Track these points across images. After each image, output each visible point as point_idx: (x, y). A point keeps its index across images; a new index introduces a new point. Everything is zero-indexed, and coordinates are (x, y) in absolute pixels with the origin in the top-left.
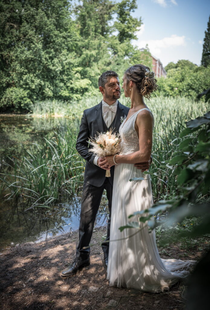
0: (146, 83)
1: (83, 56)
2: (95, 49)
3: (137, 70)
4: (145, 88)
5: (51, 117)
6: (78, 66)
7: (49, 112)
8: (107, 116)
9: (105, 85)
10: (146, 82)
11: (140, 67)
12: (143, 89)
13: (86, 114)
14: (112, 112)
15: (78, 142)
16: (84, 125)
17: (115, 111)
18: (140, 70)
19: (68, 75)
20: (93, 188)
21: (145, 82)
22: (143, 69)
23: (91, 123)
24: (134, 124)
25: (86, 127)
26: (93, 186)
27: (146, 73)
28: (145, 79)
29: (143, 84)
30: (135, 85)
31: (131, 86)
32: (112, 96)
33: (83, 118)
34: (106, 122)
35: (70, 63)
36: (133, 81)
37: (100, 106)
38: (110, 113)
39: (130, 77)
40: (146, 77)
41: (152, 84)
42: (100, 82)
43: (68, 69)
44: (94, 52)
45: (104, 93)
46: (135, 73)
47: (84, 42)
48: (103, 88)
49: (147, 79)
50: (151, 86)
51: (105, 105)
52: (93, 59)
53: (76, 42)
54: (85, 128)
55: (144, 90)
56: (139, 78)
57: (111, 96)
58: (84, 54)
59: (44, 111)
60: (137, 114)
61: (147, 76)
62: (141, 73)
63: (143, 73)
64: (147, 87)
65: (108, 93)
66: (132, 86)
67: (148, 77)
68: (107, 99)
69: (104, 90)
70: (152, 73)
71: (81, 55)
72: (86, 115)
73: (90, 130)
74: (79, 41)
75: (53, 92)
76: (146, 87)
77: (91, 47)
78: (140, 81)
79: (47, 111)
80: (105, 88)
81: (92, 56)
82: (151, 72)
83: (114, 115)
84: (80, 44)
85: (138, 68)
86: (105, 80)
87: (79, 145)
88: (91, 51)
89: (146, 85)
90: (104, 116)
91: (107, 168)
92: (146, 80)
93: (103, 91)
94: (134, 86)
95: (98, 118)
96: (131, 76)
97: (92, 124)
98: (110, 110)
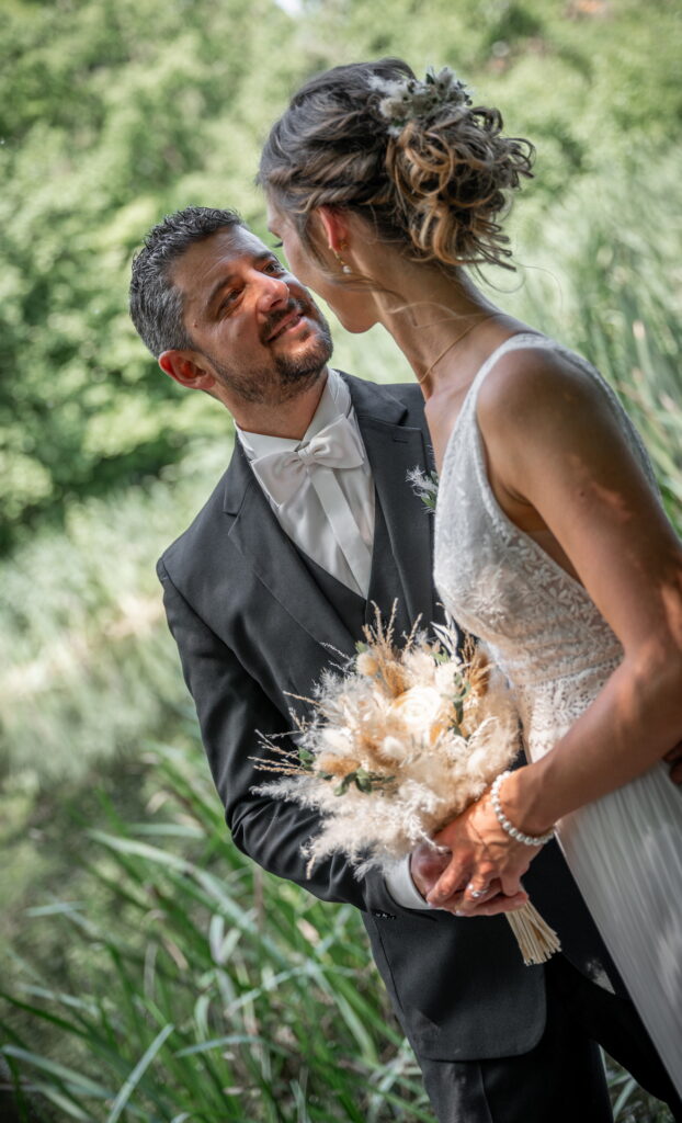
0: (415, 169)
1: (122, 120)
2: (172, 34)
3: (324, 116)
4: (429, 204)
5: (104, 642)
6: (117, 204)
7: (77, 616)
8: (319, 521)
9: (181, 328)
10: (414, 162)
11: (328, 87)
12: (421, 216)
13: (178, 578)
14: (337, 472)
15: (229, 799)
16: (203, 663)
17: (358, 456)
18: (335, 107)
19: (79, 301)
20: (493, 1077)
21: (408, 169)
22: (354, 94)
23: (237, 625)
24: (485, 494)
25: (221, 673)
26: (486, 1064)
27: (385, 108)
28: (399, 150)
29: (406, 186)
30: (358, 227)
31: (337, 243)
32: (271, 367)
33: (172, 615)
34: (332, 566)
35: (55, 218)
36: (331, 207)
37: (239, 481)
38: (327, 485)
39: (298, 191)
40: (394, 131)
41: (459, 155)
42: (148, 327)
43: (64, 256)
44: (180, 57)
45: (212, 379)
46: (316, 143)
47: (74, 29)
48: (186, 357)
49: (413, 143)
50: (460, 169)
51: (264, 451)
52: (191, 103)
53: (29, 60)
54: (226, 678)
55: (434, 220)
56: (359, 166)
57: (265, 376)
58: (113, 107)
59: (42, 624)
60: (470, 417)
61: (401, 123)
62: (353, 121)
63: (367, 117)
64: (442, 187)
65: (235, 369)
66: (342, 243)
67: (410, 128)
68: (257, 406)
69: (201, 363)
70: (430, 80)
71: (99, 123)
72: (179, 593)
73: (255, 676)
74: (41, 42)
75: (45, 463)
76: (431, 195)
77: (145, 35)
78: (377, 179)
79: (62, 621)
80: (195, 349)
81: (176, 87)
82: (421, 78)
83: (361, 484)
84: (58, 57)
85: (323, 106)
86: (165, 296)
87: (247, 820)
88: (152, 62)
89: (430, 184)
90: (301, 530)
91: (502, 896)
92: (408, 154)
93: (200, 372)
94: (355, 233)
95: (262, 566)
96: (296, 178)
97: (250, 628)
98: (317, 466)
